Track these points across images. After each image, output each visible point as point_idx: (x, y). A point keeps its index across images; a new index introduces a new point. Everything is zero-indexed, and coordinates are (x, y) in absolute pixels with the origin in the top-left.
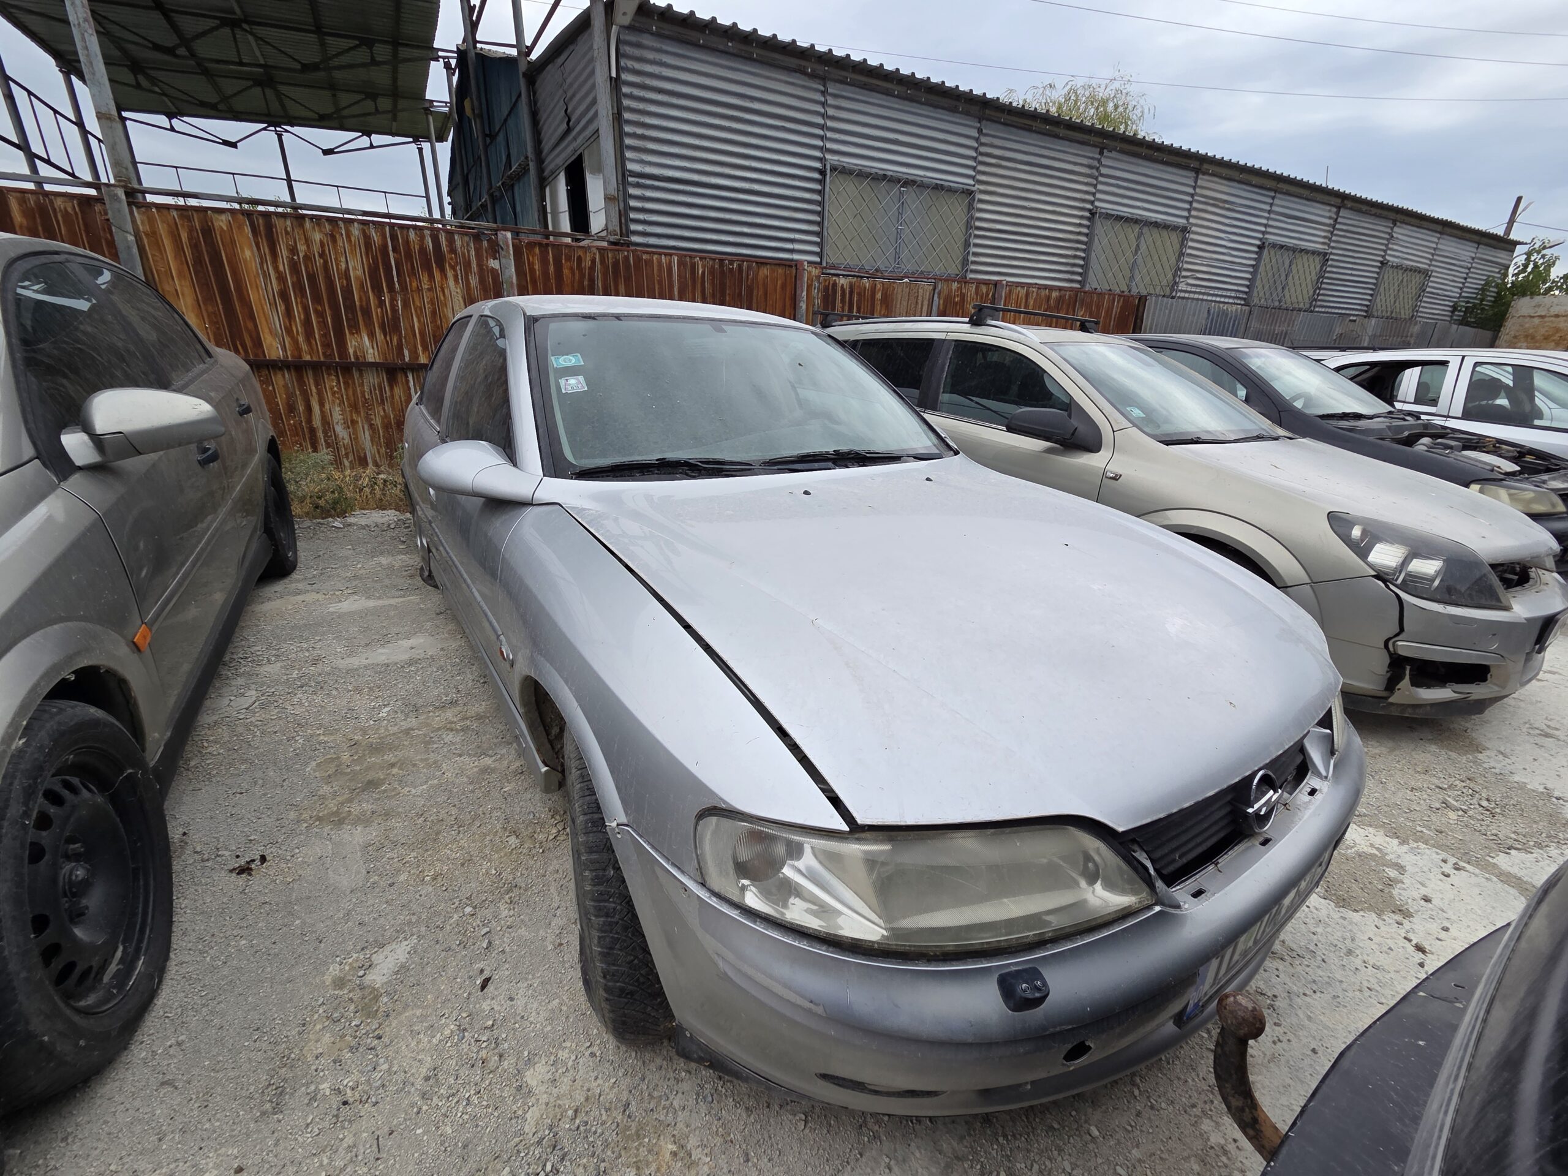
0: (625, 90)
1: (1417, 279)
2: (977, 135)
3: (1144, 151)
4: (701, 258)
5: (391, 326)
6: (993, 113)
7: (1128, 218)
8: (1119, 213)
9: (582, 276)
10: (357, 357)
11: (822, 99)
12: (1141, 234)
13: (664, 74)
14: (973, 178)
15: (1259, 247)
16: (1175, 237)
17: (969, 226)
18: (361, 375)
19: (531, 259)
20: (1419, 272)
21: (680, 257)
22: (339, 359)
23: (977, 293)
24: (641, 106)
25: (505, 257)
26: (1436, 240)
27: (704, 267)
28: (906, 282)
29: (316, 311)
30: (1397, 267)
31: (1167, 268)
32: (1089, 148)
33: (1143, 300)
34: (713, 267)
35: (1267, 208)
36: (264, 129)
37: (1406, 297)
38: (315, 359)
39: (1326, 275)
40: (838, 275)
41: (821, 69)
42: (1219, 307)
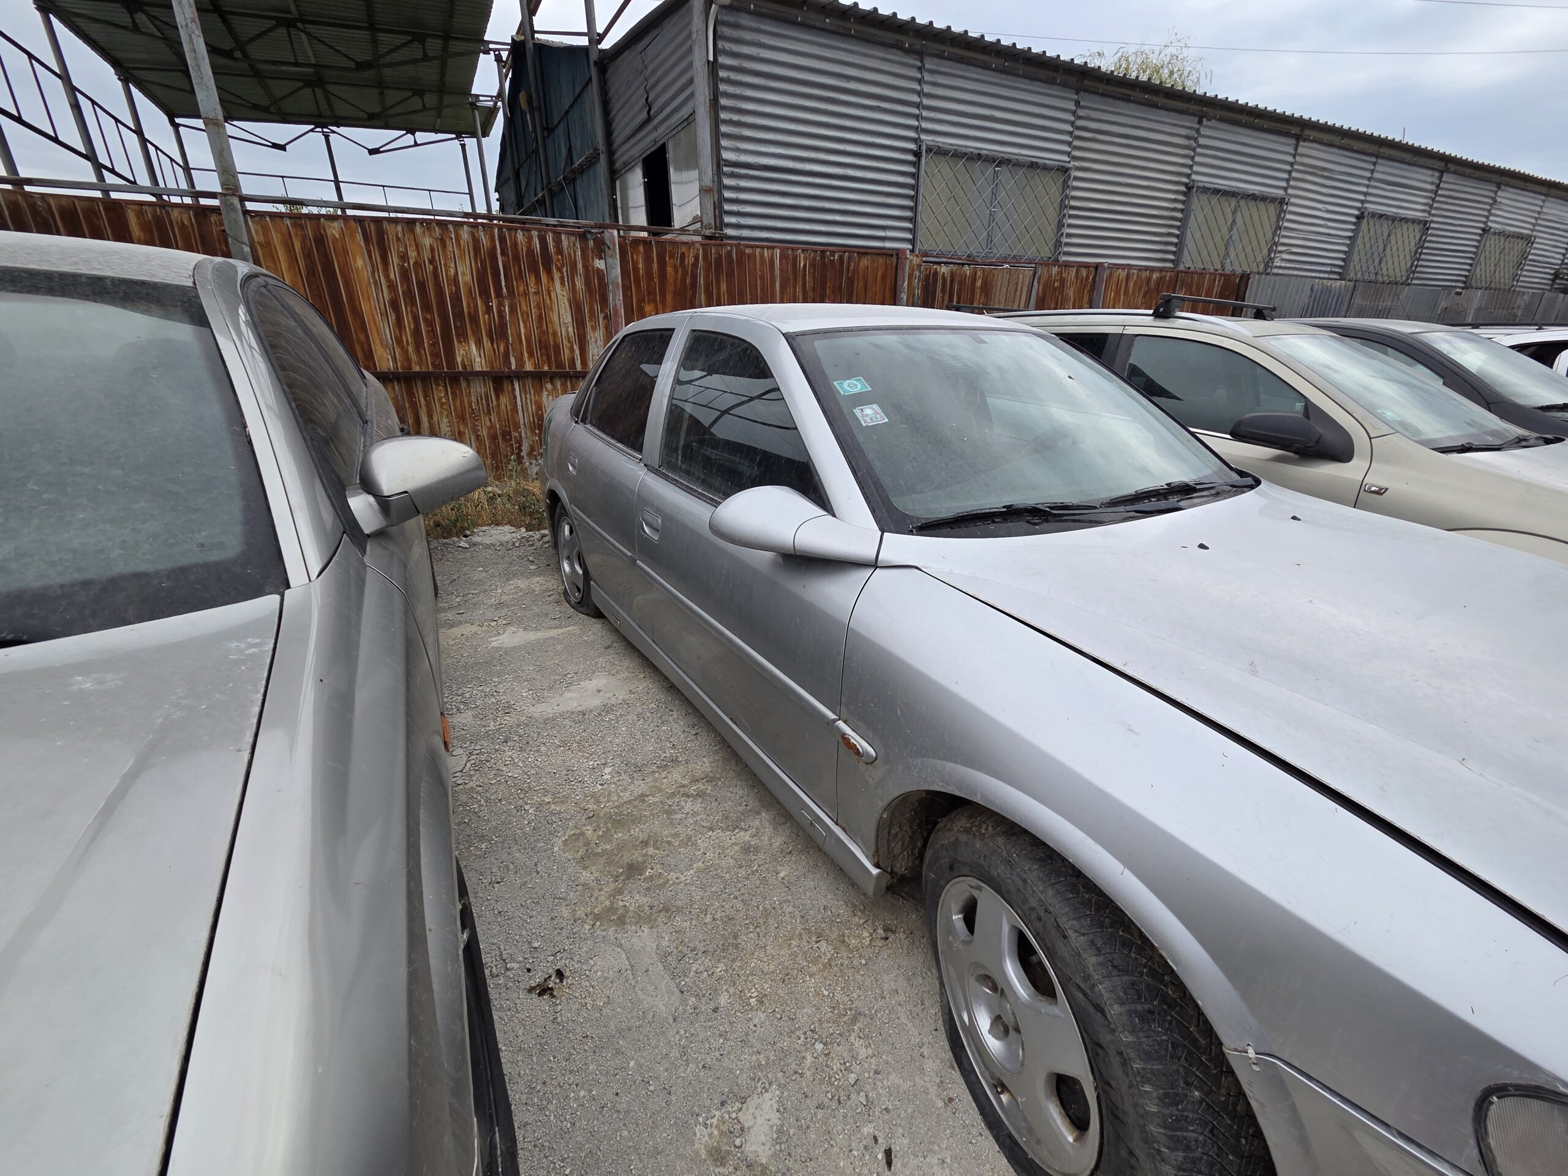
0: (722, 74)
1: (1520, 245)
2: (1074, 108)
3: (1244, 118)
4: (803, 251)
5: (499, 333)
6: (1091, 84)
7: (1225, 191)
8: (1217, 186)
9: (685, 273)
10: (464, 367)
11: (919, 76)
12: (1237, 207)
13: (762, 55)
14: (1068, 154)
15: (1357, 217)
16: (1272, 209)
17: (1063, 206)
18: (469, 385)
19: (635, 258)
20: (1522, 238)
21: (783, 250)
22: (448, 369)
23: (1077, 276)
24: (738, 91)
25: (611, 256)
26: (1540, 203)
27: (805, 259)
28: (1007, 268)
29: (426, 320)
30: (1499, 234)
31: (1263, 243)
32: (1188, 117)
33: (1245, 278)
34: (814, 259)
35: (1368, 175)
36: (312, 130)
37: (1507, 265)
38: (423, 370)
39: (1426, 245)
40: (939, 263)
41: (918, 44)
42: (1323, 284)
